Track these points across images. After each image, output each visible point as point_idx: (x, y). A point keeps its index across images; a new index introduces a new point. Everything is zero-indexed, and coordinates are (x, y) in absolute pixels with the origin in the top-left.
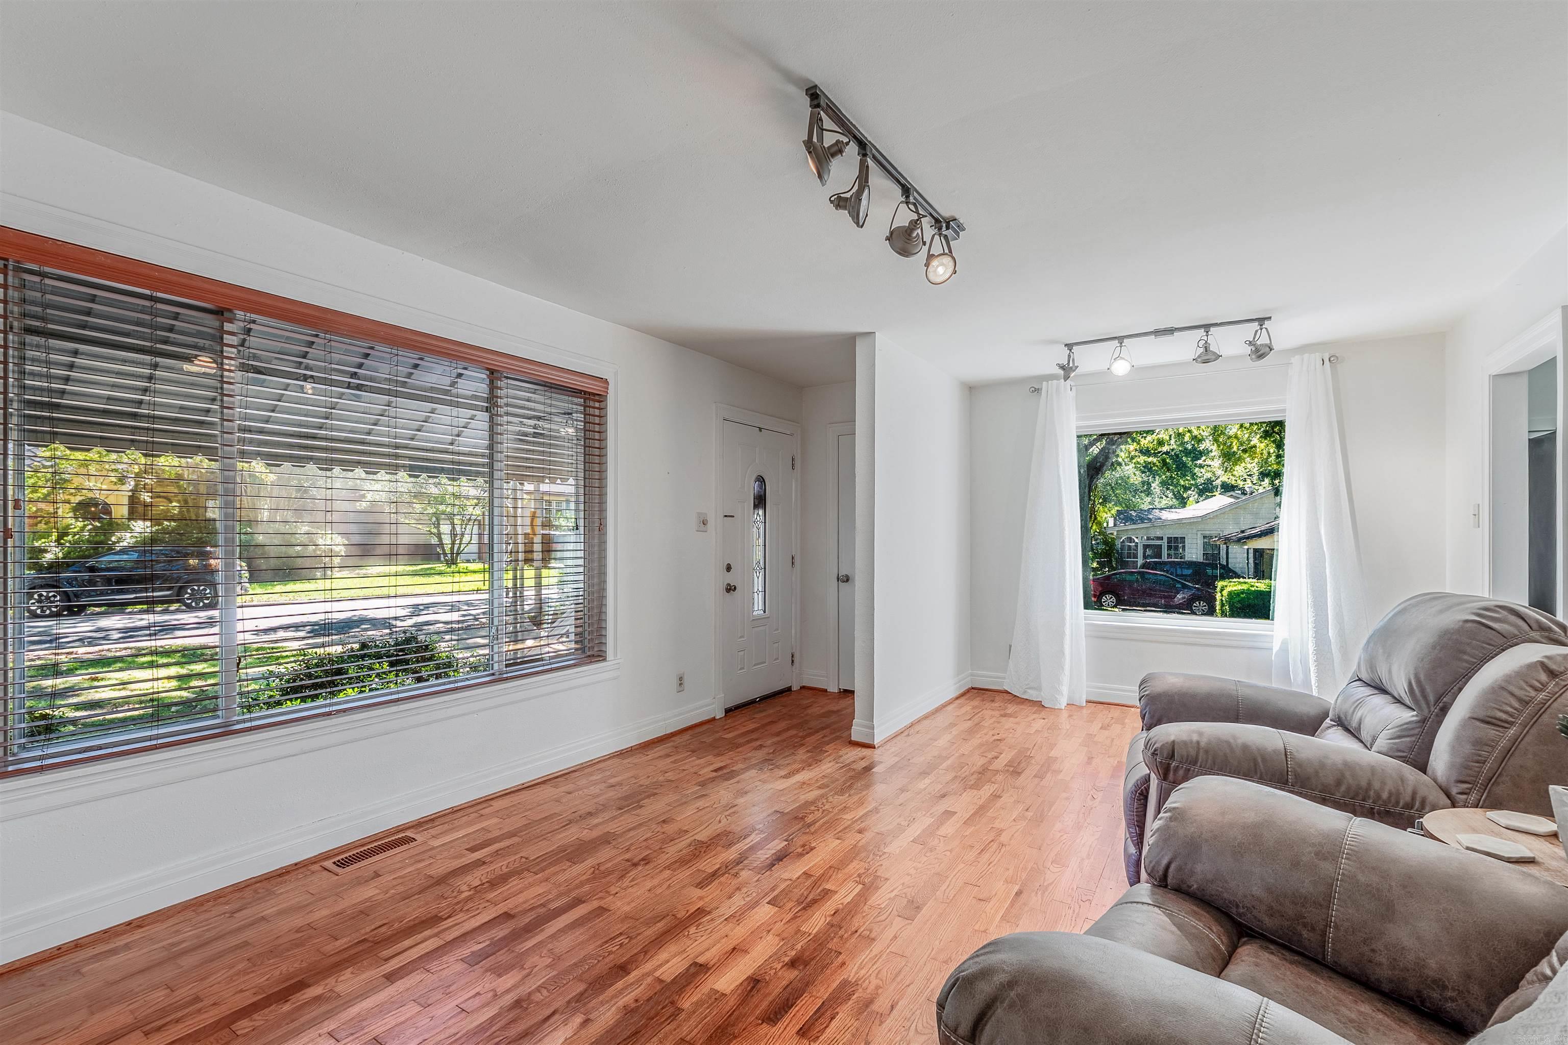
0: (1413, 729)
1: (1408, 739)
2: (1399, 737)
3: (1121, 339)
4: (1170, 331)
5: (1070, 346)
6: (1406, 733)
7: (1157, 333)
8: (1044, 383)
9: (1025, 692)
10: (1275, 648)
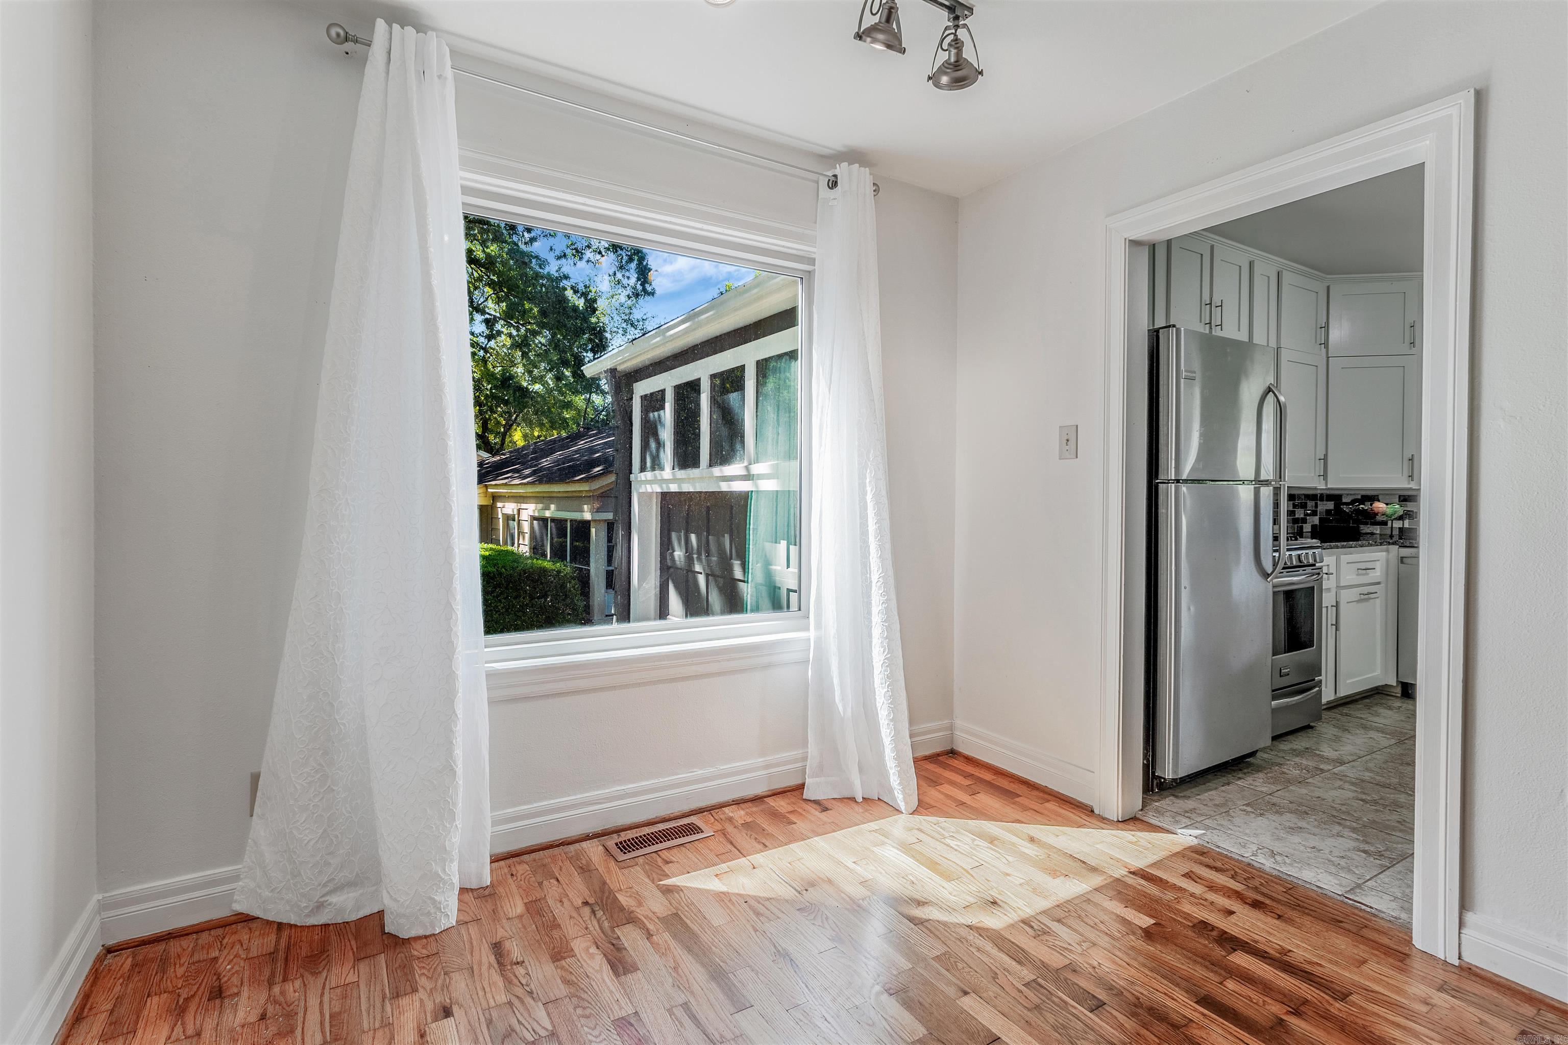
9: (320, 906)
10: (811, 659)
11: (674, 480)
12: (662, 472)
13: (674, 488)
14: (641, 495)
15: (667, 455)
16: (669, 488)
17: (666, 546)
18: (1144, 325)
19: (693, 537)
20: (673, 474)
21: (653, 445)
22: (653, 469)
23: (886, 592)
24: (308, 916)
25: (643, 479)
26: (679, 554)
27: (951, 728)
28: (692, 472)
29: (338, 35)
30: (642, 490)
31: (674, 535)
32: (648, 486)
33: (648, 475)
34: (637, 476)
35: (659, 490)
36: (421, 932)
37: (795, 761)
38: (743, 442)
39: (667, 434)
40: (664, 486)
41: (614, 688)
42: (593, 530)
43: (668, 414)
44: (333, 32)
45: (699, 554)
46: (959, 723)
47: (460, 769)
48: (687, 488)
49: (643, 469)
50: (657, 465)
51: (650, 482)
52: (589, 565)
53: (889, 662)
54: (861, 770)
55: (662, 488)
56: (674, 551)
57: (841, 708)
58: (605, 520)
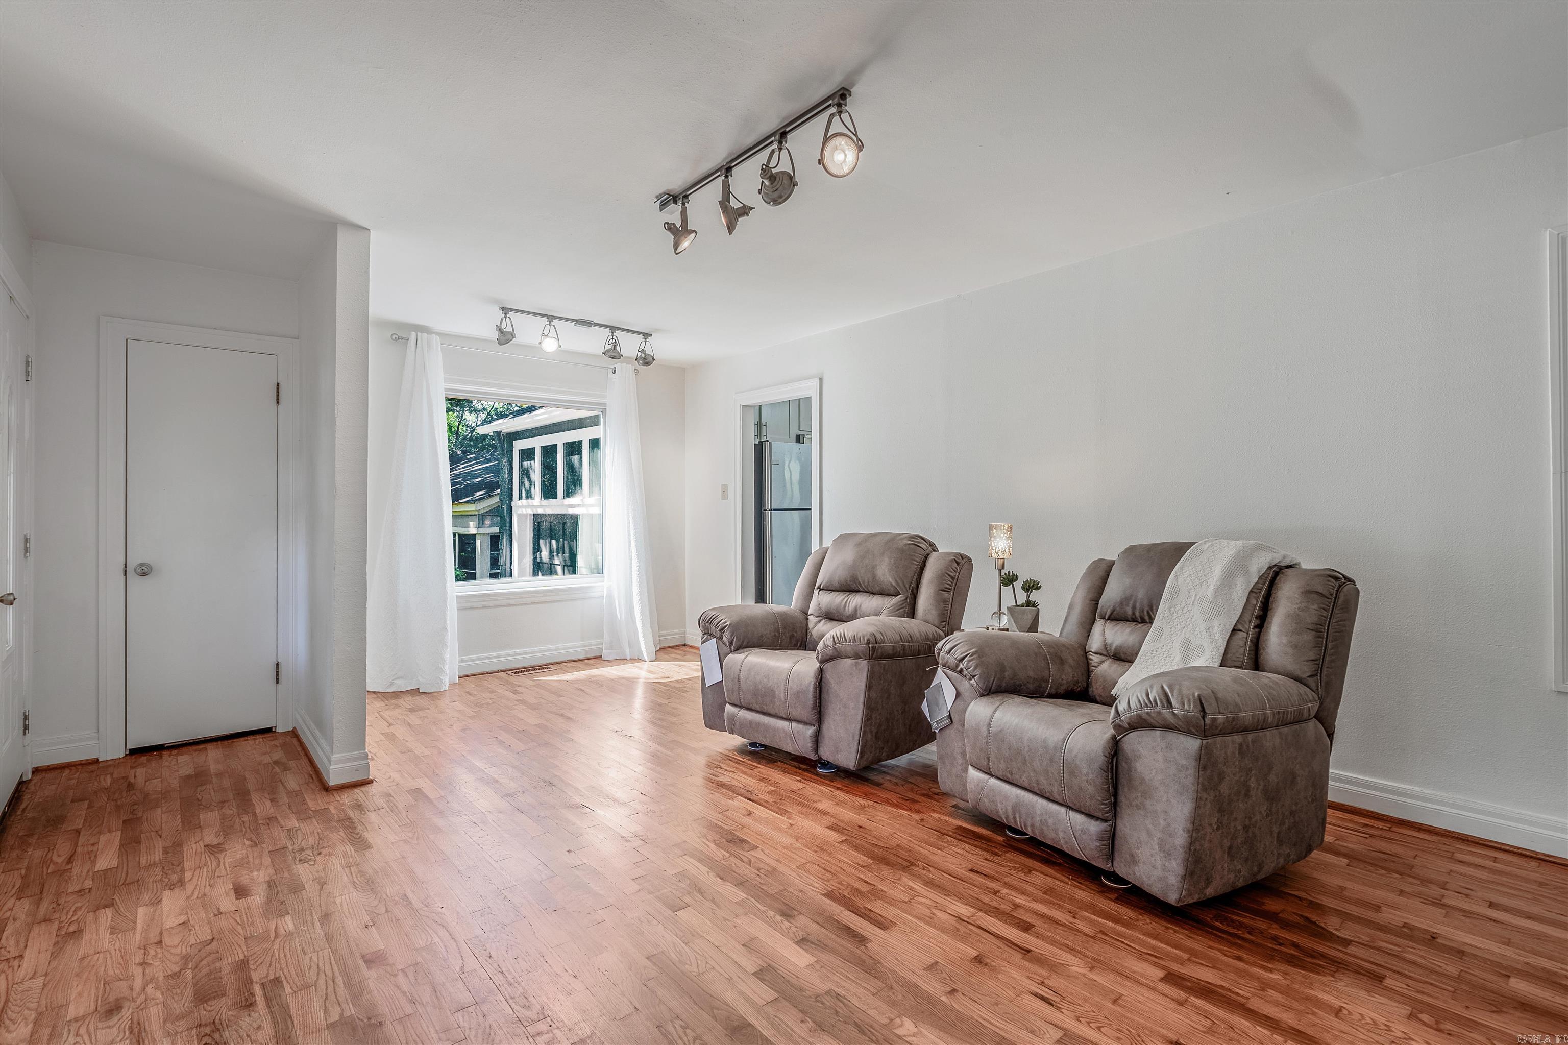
0: (903, 604)
1: (902, 610)
2: (898, 610)
3: (550, 318)
4: (589, 324)
5: (505, 310)
6: (901, 607)
7: (578, 322)
8: (414, 334)
9: (392, 684)
10: (605, 596)
11: (541, 506)
12: (533, 501)
13: (540, 511)
14: (519, 515)
15: (537, 491)
16: (537, 511)
17: (536, 549)
18: (752, 441)
19: (554, 542)
20: (540, 503)
21: (527, 484)
22: (527, 498)
23: (639, 562)
24: (387, 688)
25: (520, 505)
26: (545, 554)
27: (684, 633)
28: (552, 502)
29: (396, 338)
30: (520, 512)
31: (541, 541)
32: (524, 510)
33: (524, 502)
34: (516, 503)
35: (532, 512)
36: (435, 690)
37: (598, 645)
38: (581, 486)
39: (536, 476)
40: (534, 510)
41: (509, 605)
42: (478, 542)
43: (536, 465)
44: (394, 337)
45: (558, 553)
46: (688, 630)
47: (449, 629)
48: (549, 511)
49: (520, 498)
50: (529, 496)
51: (526, 507)
52: (475, 570)
53: (641, 593)
54: (630, 647)
55: (533, 511)
56: (541, 552)
57: (619, 617)
58: (489, 534)
